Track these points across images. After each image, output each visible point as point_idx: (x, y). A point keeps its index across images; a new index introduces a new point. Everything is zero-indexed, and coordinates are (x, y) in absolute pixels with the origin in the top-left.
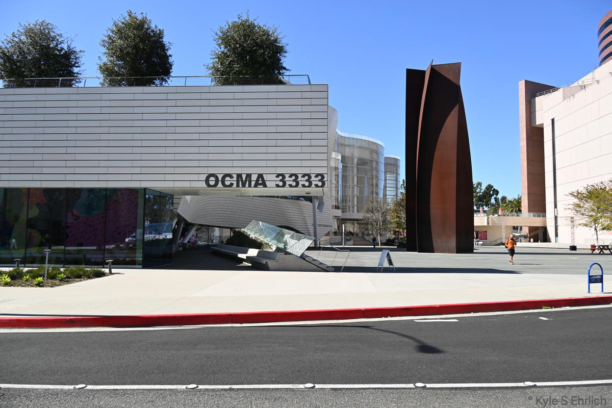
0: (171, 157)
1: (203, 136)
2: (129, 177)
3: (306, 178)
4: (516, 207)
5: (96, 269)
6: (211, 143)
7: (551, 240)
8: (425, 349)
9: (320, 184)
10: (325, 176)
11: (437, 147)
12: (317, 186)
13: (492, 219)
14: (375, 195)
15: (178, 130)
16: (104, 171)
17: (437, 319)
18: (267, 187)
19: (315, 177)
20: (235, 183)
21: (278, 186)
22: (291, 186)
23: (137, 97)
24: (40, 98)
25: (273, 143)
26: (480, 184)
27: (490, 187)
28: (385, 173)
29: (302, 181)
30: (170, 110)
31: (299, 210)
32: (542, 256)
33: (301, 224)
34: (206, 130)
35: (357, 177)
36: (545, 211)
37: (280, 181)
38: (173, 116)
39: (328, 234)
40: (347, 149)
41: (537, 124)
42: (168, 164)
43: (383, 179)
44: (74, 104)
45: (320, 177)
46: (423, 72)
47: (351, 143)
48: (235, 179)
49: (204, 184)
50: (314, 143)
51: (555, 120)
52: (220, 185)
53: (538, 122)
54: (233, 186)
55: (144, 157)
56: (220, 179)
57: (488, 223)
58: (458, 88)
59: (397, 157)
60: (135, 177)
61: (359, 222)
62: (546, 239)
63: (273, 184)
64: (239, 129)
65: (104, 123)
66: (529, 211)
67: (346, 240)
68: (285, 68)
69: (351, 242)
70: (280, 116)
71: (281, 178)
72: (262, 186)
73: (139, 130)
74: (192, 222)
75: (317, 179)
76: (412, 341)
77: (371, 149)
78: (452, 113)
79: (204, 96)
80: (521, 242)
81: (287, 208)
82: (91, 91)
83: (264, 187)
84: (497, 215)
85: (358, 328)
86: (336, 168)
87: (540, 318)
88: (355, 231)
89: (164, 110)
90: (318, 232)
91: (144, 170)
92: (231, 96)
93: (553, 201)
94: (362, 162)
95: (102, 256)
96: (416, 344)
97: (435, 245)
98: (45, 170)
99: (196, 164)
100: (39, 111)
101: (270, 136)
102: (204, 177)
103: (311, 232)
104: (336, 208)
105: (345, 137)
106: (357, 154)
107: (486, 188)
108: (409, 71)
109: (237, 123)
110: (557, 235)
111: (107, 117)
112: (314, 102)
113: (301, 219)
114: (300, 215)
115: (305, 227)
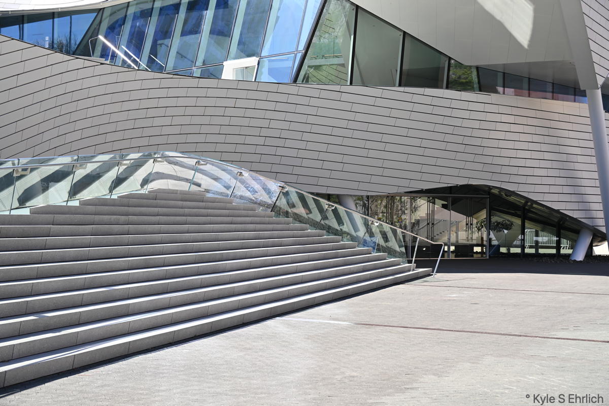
81: (485, 125)
113: (548, 164)
114: (544, 147)
115: (566, 190)
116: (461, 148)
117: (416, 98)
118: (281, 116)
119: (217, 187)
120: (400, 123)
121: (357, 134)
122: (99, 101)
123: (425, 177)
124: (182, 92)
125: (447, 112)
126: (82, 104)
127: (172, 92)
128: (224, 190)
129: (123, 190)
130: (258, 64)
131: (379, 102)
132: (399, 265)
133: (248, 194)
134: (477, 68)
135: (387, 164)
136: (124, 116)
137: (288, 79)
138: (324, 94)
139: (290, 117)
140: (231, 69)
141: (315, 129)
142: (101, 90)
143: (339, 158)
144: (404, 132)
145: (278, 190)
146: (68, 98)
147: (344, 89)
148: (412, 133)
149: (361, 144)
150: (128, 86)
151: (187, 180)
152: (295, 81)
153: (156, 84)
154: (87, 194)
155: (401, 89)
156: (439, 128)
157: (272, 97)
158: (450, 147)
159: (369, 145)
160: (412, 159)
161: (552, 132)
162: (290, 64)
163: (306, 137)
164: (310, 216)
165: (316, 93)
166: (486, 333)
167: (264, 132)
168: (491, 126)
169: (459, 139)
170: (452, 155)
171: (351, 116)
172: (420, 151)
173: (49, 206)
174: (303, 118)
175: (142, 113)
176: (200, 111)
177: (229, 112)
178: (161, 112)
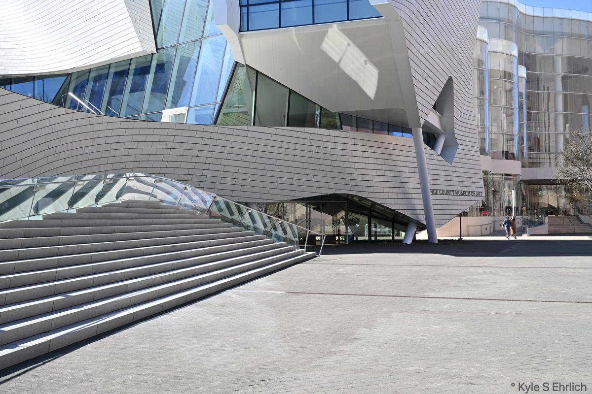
31: (381, 156)
33: (390, 190)
35: (565, 95)
47: (548, 28)
61: (568, 186)
69: (545, 228)
81: (345, 153)
88: (561, 206)
94: (576, 66)
104: (507, 158)
105: (533, 16)
106: (562, 49)
113: (387, 179)
114: (384, 167)
115: (400, 196)
116: (330, 169)
117: (299, 135)
118: (206, 148)
119: (169, 198)
120: (288, 152)
121: (259, 160)
122: (77, 138)
123: (306, 189)
124: (136, 132)
125: (320, 144)
126: (64, 141)
127: (129, 132)
128: (173, 200)
129: (105, 201)
130: (188, 112)
131: (274, 137)
132: (295, 250)
133: (190, 203)
134: (340, 114)
135: (280, 180)
136: (94, 149)
137: (210, 122)
138: (236, 132)
139: (212, 148)
140: (168, 115)
141: (230, 156)
142: (78, 130)
143: (247, 177)
144: (291, 158)
145: (211, 200)
146: (54, 136)
147: (250, 128)
148: (296, 159)
149: (262, 167)
150: (97, 127)
151: (147, 194)
152: (215, 123)
153: (117, 125)
154: (81, 204)
155: (289, 128)
156: (315, 155)
157: (199, 134)
158: (323, 168)
159: (267, 167)
160: (296, 176)
161: (390, 157)
162: (211, 112)
163: (224, 162)
164: (233, 217)
165: (231, 132)
166: (381, 296)
167: (195, 159)
168: (350, 153)
169: (329, 163)
170: (324, 174)
171: (255, 147)
172: (302, 171)
173: (56, 213)
174: (221, 149)
175: (107, 147)
176: (149, 145)
177: (169, 145)
178: (121, 146)
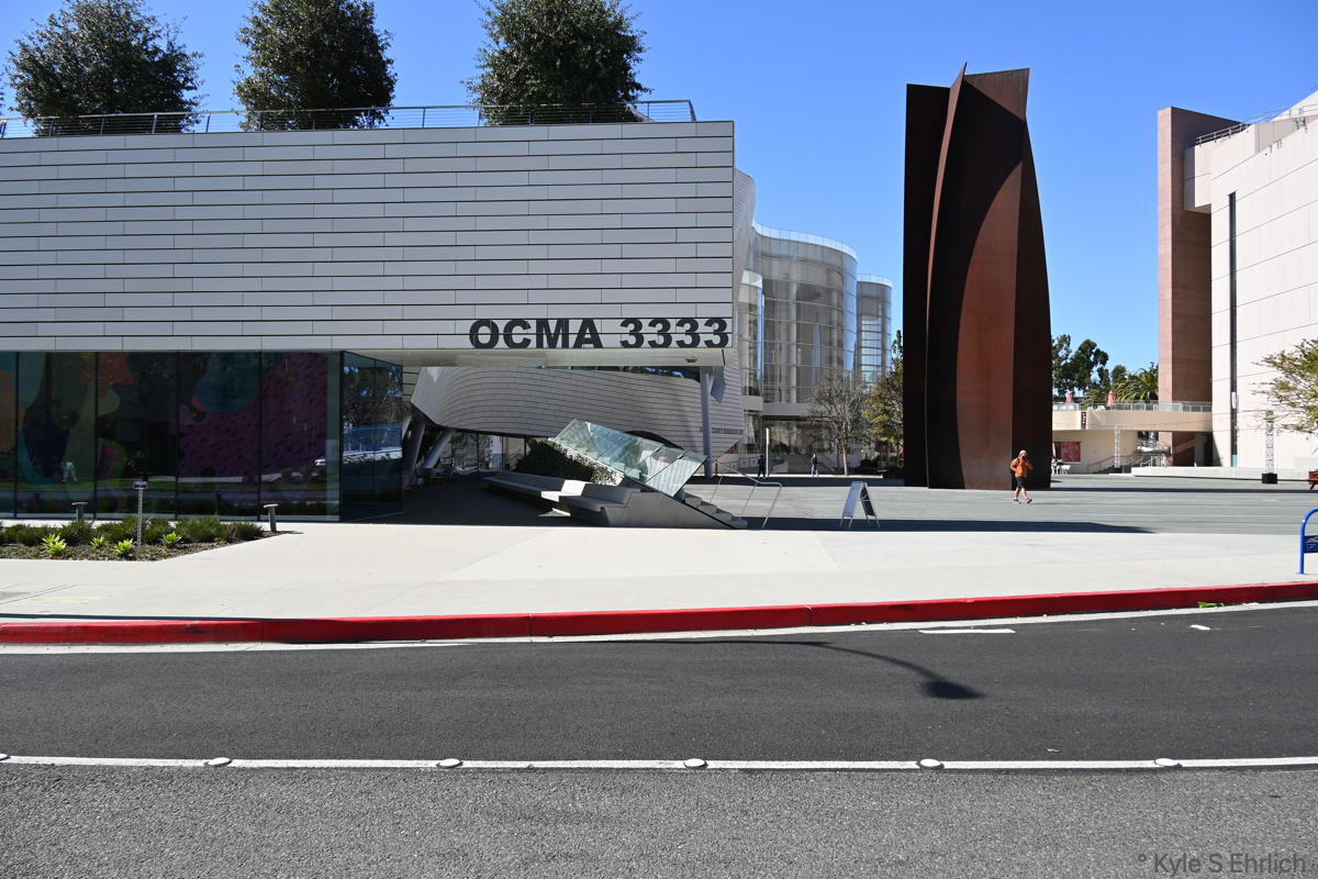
0: (397, 283)
1: (463, 238)
2: (306, 328)
3: (688, 326)
4: (1145, 389)
5: (243, 522)
6: (481, 253)
7: (1222, 461)
8: (942, 689)
9: (716, 340)
10: (728, 322)
11: (973, 258)
12: (709, 344)
13: (1092, 416)
14: (835, 365)
15: (410, 224)
16: (254, 314)
17: (969, 628)
18: (601, 347)
19: (707, 324)
20: (533, 339)
21: (625, 344)
22: (653, 344)
23: (321, 152)
24: (114, 157)
25: (615, 251)
26: (1065, 340)
27: (1088, 346)
28: (859, 316)
29: (679, 333)
30: (392, 181)
31: (672, 397)
32: (1199, 495)
33: (677, 428)
34: (469, 224)
35: (798, 325)
36: (1210, 399)
37: (631, 333)
38: (397, 195)
39: (734, 449)
40: (775, 263)
41: (1198, 203)
42: (390, 298)
43: (854, 328)
44: (186, 170)
45: (716, 326)
46: (946, 91)
47: (784, 252)
48: (533, 329)
49: (466, 342)
50: (704, 250)
51: (1237, 195)
52: (501, 343)
53: (1199, 202)
54: (530, 346)
55: (339, 284)
56: (501, 331)
57: (1083, 425)
58: (1021, 126)
59: (886, 282)
60: (320, 328)
61: (801, 423)
62: (1210, 459)
63: (616, 341)
64: (542, 223)
65: (250, 212)
66: (1175, 398)
67: (774, 462)
68: (639, 87)
69: (785, 466)
70: (629, 191)
71: (631, 327)
72: (592, 345)
73: (326, 226)
74: (444, 425)
75: (711, 329)
76: (914, 673)
77: (828, 265)
78: (1007, 183)
79: (463, 150)
80: (1154, 465)
81: (646, 394)
82: (221, 142)
83: (596, 347)
84: (1103, 407)
85: (800, 646)
86: (752, 307)
87: (1193, 626)
88: (793, 443)
89: (378, 181)
90: (712, 445)
91: (339, 313)
92: (522, 149)
93: (1228, 375)
94: (808, 293)
95: (255, 497)
96: (922, 679)
97: (965, 471)
98: (130, 314)
99: (449, 297)
100: (113, 185)
101: (609, 236)
102: (466, 327)
103: (697, 444)
104: (750, 394)
105: (770, 238)
106: (797, 275)
107: (1080, 348)
108: (912, 89)
109: (535, 207)
110: (1234, 451)
111: (256, 197)
112: (703, 160)
113: (674, 418)
